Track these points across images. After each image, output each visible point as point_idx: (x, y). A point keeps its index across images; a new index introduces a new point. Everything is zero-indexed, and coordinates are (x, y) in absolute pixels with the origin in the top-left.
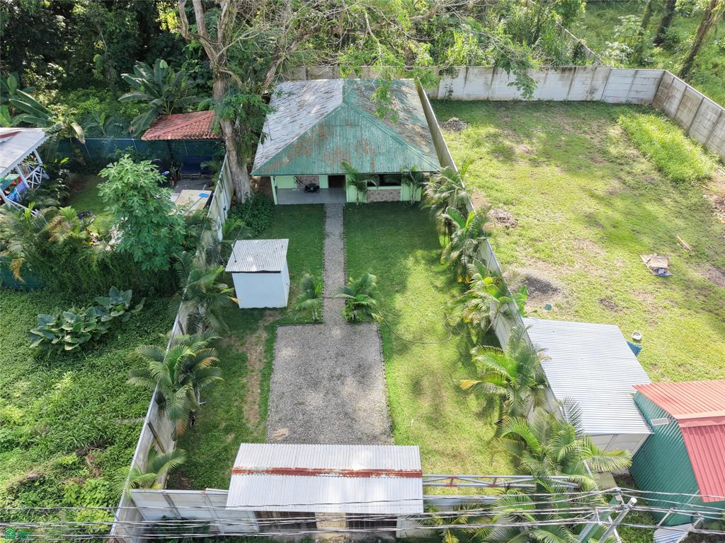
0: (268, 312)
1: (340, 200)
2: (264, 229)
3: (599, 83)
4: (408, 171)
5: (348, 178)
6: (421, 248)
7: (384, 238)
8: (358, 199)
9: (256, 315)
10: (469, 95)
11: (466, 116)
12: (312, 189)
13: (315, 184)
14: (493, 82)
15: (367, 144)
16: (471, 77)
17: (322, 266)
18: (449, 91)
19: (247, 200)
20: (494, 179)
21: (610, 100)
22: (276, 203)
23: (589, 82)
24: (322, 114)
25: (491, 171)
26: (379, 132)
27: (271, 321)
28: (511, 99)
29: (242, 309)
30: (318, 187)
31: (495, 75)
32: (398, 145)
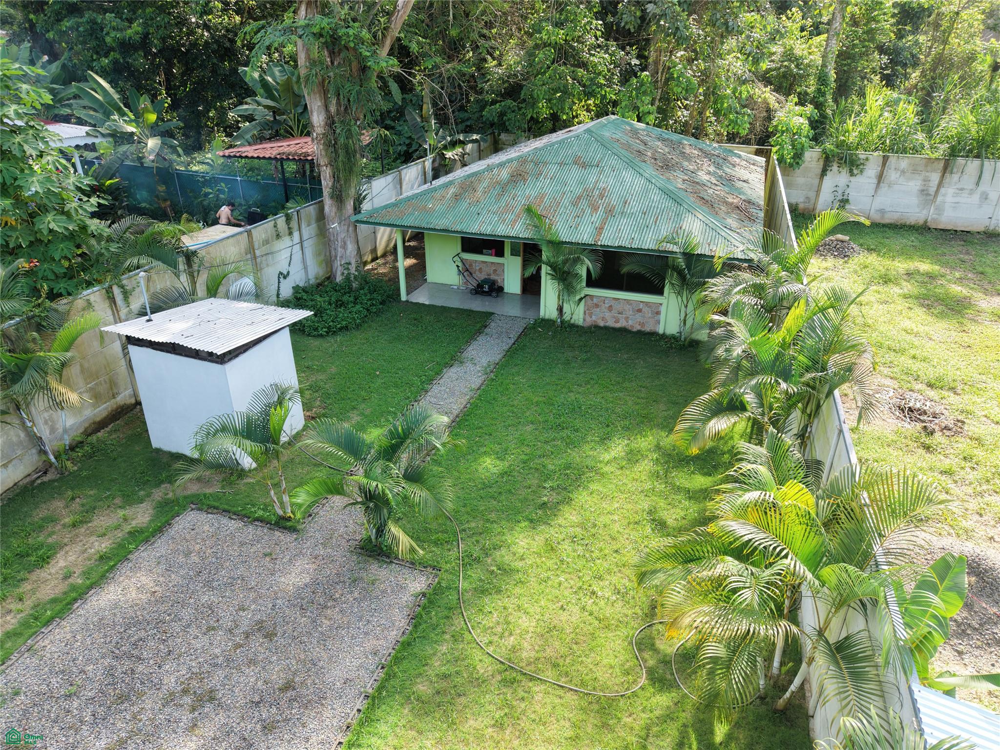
1: (530, 313)
5: (545, 251)
7: (581, 390)
8: (560, 312)
10: (882, 212)
11: (869, 241)
12: (487, 289)
13: (495, 282)
14: (942, 190)
15: (602, 197)
16: (892, 175)
18: (842, 201)
19: (347, 278)
22: (404, 297)
26: (638, 180)
27: (187, 493)
28: (982, 229)
29: (158, 451)
31: (947, 175)
32: (671, 204)
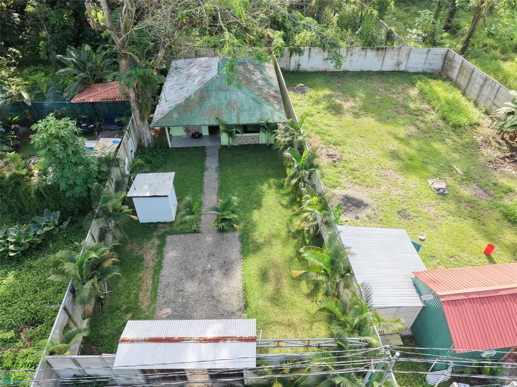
0: (160, 225)
1: (217, 144)
2: (161, 165)
3: (403, 58)
4: (263, 122)
5: (221, 128)
6: (273, 178)
8: (229, 143)
9: (151, 228)
10: (312, 67)
11: (309, 82)
12: (197, 136)
13: (199, 132)
15: (234, 104)
16: (313, 55)
17: (202, 191)
18: (298, 65)
19: (149, 145)
20: (327, 128)
21: (411, 70)
22: (170, 147)
23: (396, 57)
24: (203, 83)
25: (326, 122)
26: (244, 95)
27: (162, 232)
29: (142, 223)
30: (201, 134)
32: (256, 104)
